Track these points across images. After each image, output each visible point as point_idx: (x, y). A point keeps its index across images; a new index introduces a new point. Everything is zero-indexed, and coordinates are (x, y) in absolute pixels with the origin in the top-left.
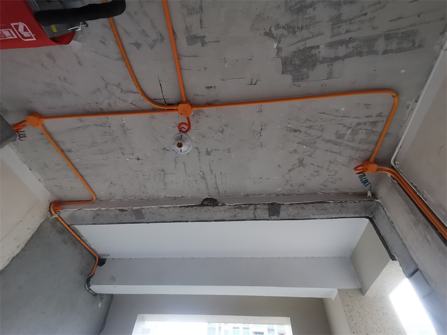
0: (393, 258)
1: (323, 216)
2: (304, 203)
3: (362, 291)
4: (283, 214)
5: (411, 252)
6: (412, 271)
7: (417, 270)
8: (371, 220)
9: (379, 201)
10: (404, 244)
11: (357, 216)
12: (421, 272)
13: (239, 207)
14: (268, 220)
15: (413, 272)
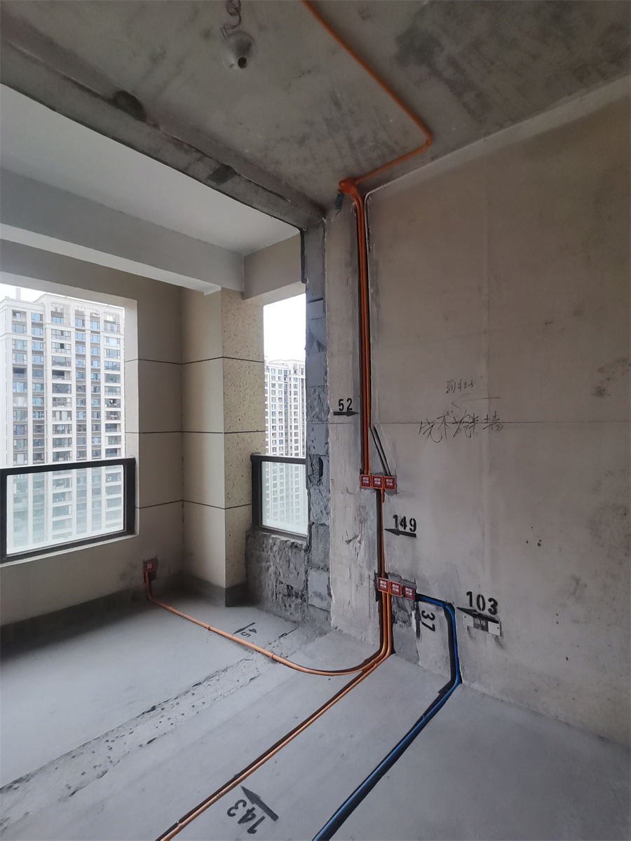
0: (304, 281)
1: (266, 210)
2: (263, 188)
3: (244, 295)
4: (228, 185)
5: (326, 284)
6: (316, 298)
7: (322, 299)
8: (302, 234)
9: (325, 221)
10: (324, 274)
11: (295, 224)
12: (324, 302)
13: (178, 144)
14: (200, 181)
15: (316, 300)
